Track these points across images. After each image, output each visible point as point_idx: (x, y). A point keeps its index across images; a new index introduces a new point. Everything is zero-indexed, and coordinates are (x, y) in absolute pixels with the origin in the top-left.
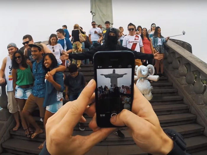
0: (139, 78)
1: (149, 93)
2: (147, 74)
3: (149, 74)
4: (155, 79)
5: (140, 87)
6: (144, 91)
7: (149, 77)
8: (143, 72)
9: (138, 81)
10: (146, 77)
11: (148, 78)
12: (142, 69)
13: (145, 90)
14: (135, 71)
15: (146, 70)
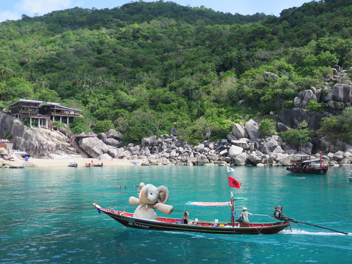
3: (159, 200)
7: (157, 204)
8: (149, 194)
10: (152, 205)
12: (149, 190)
15: (156, 194)
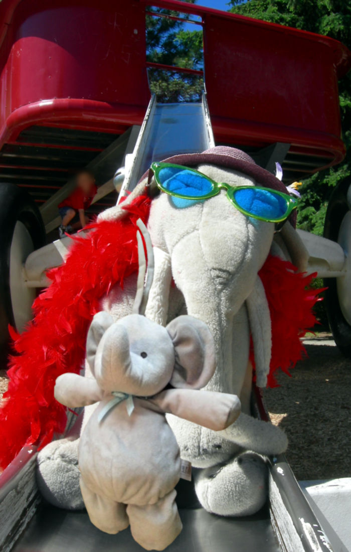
1: (161, 499)
2: (160, 378)
3: (177, 376)
4: (214, 412)
5: (105, 453)
6: (128, 485)
7: (172, 395)
8: (135, 358)
10: (151, 398)
12: (131, 338)
13: (133, 480)
14: (90, 344)
15: (163, 351)
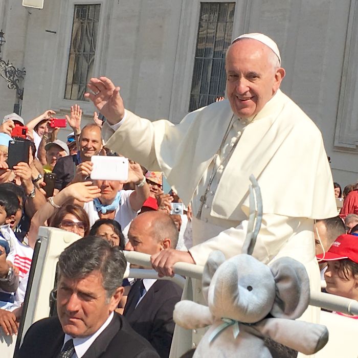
0: (216, 319)
9: (211, 333)
11: (268, 332)
